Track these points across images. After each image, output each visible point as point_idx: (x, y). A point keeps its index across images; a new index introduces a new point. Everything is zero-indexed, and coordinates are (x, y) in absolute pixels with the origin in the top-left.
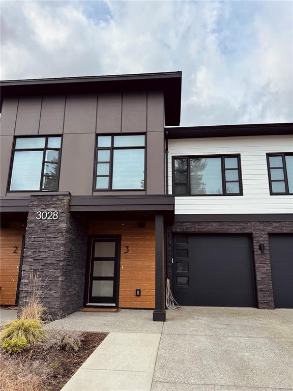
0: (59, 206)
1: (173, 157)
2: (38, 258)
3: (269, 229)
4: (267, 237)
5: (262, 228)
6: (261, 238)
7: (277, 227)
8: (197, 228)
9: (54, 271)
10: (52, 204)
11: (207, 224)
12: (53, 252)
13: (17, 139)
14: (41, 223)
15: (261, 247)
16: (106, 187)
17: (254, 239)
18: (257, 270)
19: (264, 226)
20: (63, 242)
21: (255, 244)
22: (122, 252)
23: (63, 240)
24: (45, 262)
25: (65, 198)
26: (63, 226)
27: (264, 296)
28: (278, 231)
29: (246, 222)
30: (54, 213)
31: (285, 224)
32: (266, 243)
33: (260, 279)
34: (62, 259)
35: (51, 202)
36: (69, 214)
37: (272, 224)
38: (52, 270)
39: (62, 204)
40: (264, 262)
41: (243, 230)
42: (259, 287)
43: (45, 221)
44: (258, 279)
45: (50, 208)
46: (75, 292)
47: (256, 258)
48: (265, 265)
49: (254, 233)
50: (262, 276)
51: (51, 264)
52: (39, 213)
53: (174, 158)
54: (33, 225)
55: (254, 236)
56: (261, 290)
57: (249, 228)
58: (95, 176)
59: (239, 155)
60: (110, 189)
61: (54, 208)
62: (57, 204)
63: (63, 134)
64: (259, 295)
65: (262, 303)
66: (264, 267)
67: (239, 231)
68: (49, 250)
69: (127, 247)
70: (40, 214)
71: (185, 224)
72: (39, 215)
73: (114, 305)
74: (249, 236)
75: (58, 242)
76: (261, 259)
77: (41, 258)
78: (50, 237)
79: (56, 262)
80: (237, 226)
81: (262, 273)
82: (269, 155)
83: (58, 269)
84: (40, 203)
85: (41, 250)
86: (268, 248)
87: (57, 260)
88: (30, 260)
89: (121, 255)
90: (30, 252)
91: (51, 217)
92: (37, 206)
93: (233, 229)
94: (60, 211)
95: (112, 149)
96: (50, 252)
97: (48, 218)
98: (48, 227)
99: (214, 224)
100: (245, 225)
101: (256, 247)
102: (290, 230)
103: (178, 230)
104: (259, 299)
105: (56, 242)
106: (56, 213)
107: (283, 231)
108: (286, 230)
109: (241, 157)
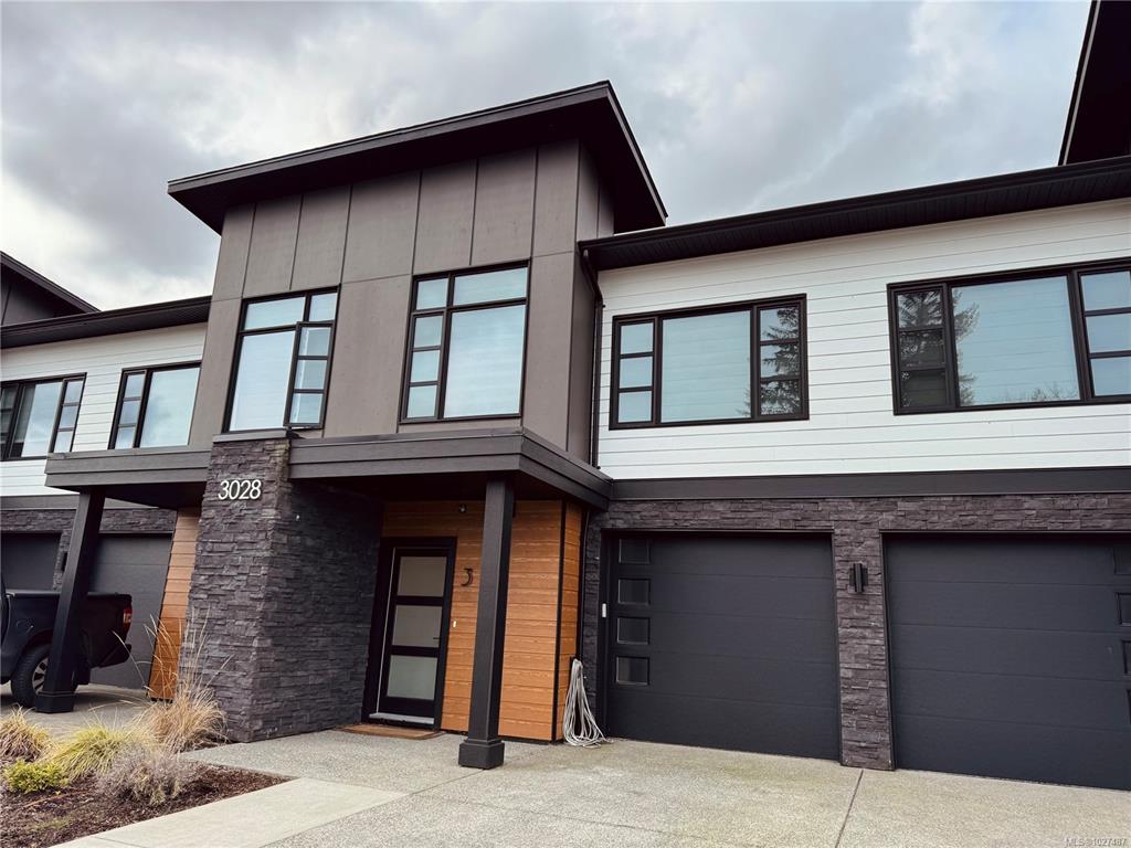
0: (264, 465)
1: (616, 319)
2: (218, 591)
3: (887, 520)
4: (877, 544)
5: (862, 516)
6: (856, 546)
7: (910, 513)
8: (670, 520)
9: (245, 623)
10: (252, 462)
11: (700, 507)
12: (245, 578)
13: (249, 307)
14: (228, 508)
16: (431, 412)
17: (836, 550)
18: (842, 647)
19: (870, 510)
20: (267, 554)
21: (837, 566)
22: (457, 583)
23: (267, 550)
24: (229, 602)
25: (279, 446)
26: (270, 514)
27: (860, 728)
28: (914, 525)
29: (815, 501)
30: (252, 483)
31: (940, 503)
32: (873, 563)
33: (850, 674)
34: (261, 596)
35: (250, 458)
36: (290, 485)
37: (895, 504)
38: (240, 623)
39: (272, 461)
40: (862, 623)
41: (802, 523)
42: (845, 698)
43: (236, 504)
44: (843, 672)
45: (246, 471)
46: (320, 680)
47: (840, 609)
48: (867, 633)
49: (837, 531)
50: (857, 666)
51: (241, 607)
52: (225, 485)
53: (620, 321)
54: (212, 513)
55: (837, 540)
56: (850, 708)
57: (823, 518)
58: (406, 384)
59: (802, 298)
60: (440, 417)
61: (254, 471)
62: (261, 462)
63: (340, 285)
64: (844, 722)
65: (851, 749)
66: (864, 638)
67: (790, 527)
68: (239, 574)
69: (469, 570)
70: (226, 487)
71: (638, 507)
72: (225, 489)
73: (431, 721)
74: (824, 539)
75: (258, 554)
76: (856, 614)
77: (223, 593)
78: (243, 543)
79: (249, 603)
80: (787, 513)
81: (857, 656)
82: (894, 290)
83: (252, 620)
84: (230, 461)
85: (224, 573)
86: (878, 579)
87: (252, 599)
88: (202, 596)
89: (455, 590)
90: (203, 577)
91: (247, 494)
92: (225, 467)
93: (773, 522)
94: (266, 478)
95: (451, 310)
96: (241, 577)
97: (241, 497)
98: (240, 518)
99: (720, 507)
100: (812, 507)
101: (842, 576)
102: (955, 524)
103: (620, 524)
104: (843, 737)
105: (252, 553)
106: (256, 485)
107: (930, 526)
108: (942, 523)
109: (809, 303)
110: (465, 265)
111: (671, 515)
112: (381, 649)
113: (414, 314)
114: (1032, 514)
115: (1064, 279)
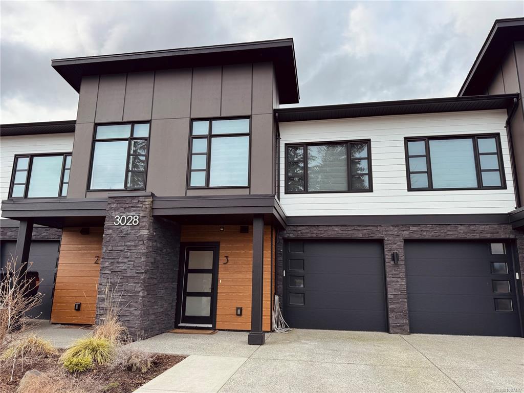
0: (140, 209)
1: (286, 145)
2: (117, 270)
3: (406, 234)
4: (402, 244)
5: (396, 233)
6: (394, 245)
7: (415, 231)
8: (314, 233)
9: (134, 285)
10: (132, 207)
11: (327, 228)
12: (133, 263)
13: (99, 127)
14: (119, 229)
15: (395, 257)
16: (203, 183)
17: (385, 246)
18: (389, 286)
19: (399, 230)
20: (144, 251)
21: (386, 253)
22: (221, 263)
23: (144, 249)
24: (124, 275)
25: (147, 200)
26: (145, 232)
27: (397, 318)
28: (416, 236)
29: (376, 226)
30: (134, 217)
31: (427, 227)
32: (401, 251)
33: (392, 297)
34: (143, 271)
35: (131, 205)
36: (153, 218)
37: (409, 227)
38: (131, 284)
39: (144, 207)
40: (397, 276)
41: (371, 235)
42: (390, 306)
43: (124, 227)
44: (389, 296)
45: (129, 211)
46: (162, 310)
47: (388, 270)
48: (399, 280)
49: (386, 239)
50: (395, 293)
51: (131, 277)
53: (288, 146)
54: (110, 231)
55: (386, 242)
56: (393, 310)
57: (380, 233)
58: (189, 170)
59: (369, 140)
60: (207, 187)
61: (134, 211)
62: (137, 207)
63: (151, 120)
64: (390, 316)
65: (393, 327)
66: (398, 282)
67: (366, 237)
68: (129, 261)
69: (227, 257)
70: (118, 219)
71: (299, 228)
73: (211, 326)
74: (380, 242)
75: (139, 251)
76: (394, 272)
77: (120, 270)
78: (130, 246)
79: (136, 275)
80: (365, 231)
81: (395, 289)
82: (407, 140)
83: (139, 283)
84: (119, 206)
85: (120, 261)
86: (403, 258)
87: (138, 273)
88: (108, 272)
89: (220, 266)
90: (107, 263)
91: (131, 222)
92: (116, 209)
93: (359, 235)
94: (141, 215)
95: (210, 136)
96: (130, 263)
97: (128, 224)
98: (127, 234)
99: (336, 228)
100: (374, 229)
101: (388, 257)
102: (432, 236)
103: (292, 236)
104: (390, 322)
105: (136, 251)
106: (136, 218)
107: (423, 237)
108: (428, 235)
109: (372, 143)
110: (218, 115)
111: (315, 232)
112: (182, 294)
113: (192, 137)
114: (461, 232)
115: (471, 140)
